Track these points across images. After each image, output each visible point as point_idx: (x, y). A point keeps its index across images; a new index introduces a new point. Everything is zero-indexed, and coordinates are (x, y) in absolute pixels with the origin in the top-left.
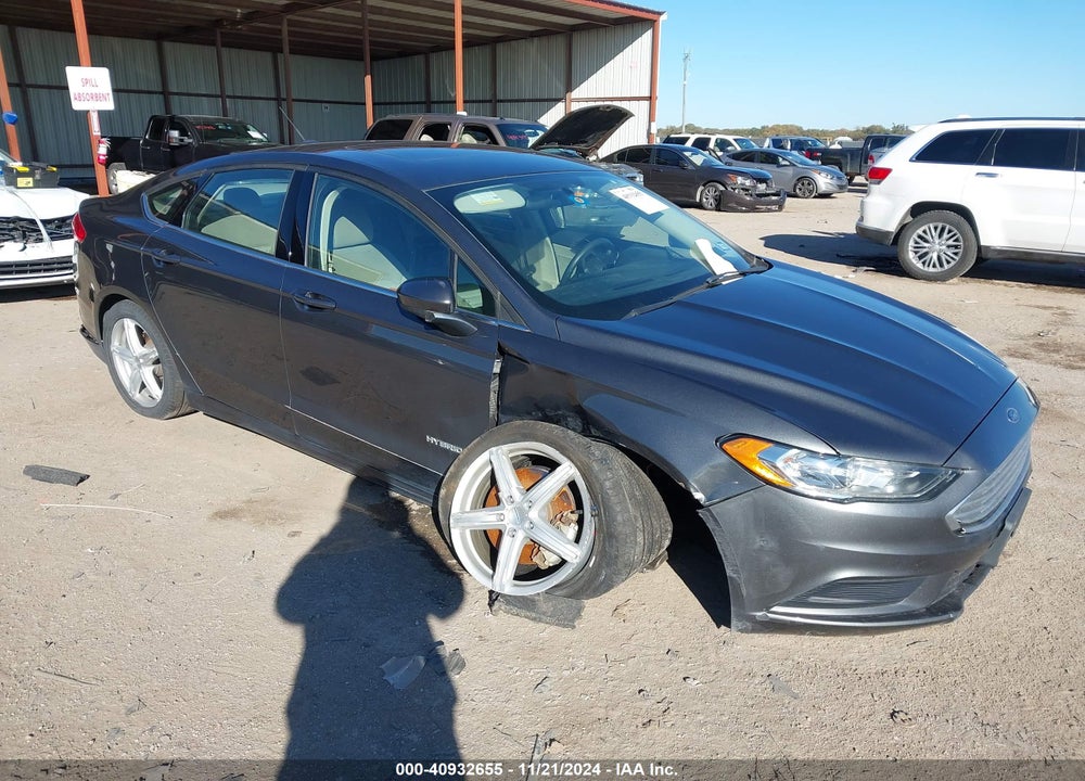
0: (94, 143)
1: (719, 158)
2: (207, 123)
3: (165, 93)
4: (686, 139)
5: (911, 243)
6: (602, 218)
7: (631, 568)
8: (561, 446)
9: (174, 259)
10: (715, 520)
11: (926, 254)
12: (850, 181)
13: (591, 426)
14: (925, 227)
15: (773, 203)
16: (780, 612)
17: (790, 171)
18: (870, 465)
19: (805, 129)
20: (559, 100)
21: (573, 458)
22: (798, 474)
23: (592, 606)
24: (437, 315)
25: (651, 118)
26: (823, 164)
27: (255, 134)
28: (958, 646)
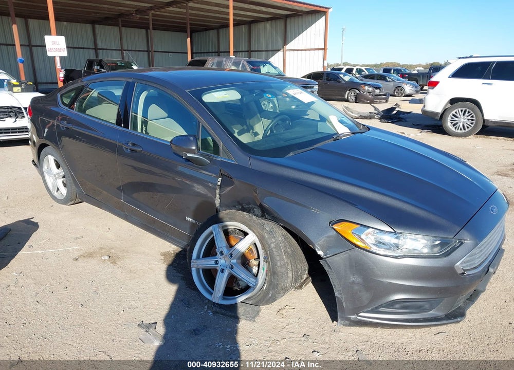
0: (58, 71)
1: (357, 78)
2: (113, 62)
3: (96, 49)
4: (342, 69)
5: (449, 118)
6: (297, 106)
7: (285, 290)
8: (248, 224)
9: (70, 126)
10: (329, 266)
11: (457, 123)
12: (422, 89)
13: (266, 213)
14: (456, 110)
15: (383, 99)
16: (365, 316)
17: (392, 84)
18: (413, 238)
19: (401, 64)
20: (279, 50)
21: (255, 231)
22: (374, 242)
23: (265, 309)
24: (189, 155)
25: (324, 59)
26: (408, 80)
27: (135, 67)
28: (462, 336)
